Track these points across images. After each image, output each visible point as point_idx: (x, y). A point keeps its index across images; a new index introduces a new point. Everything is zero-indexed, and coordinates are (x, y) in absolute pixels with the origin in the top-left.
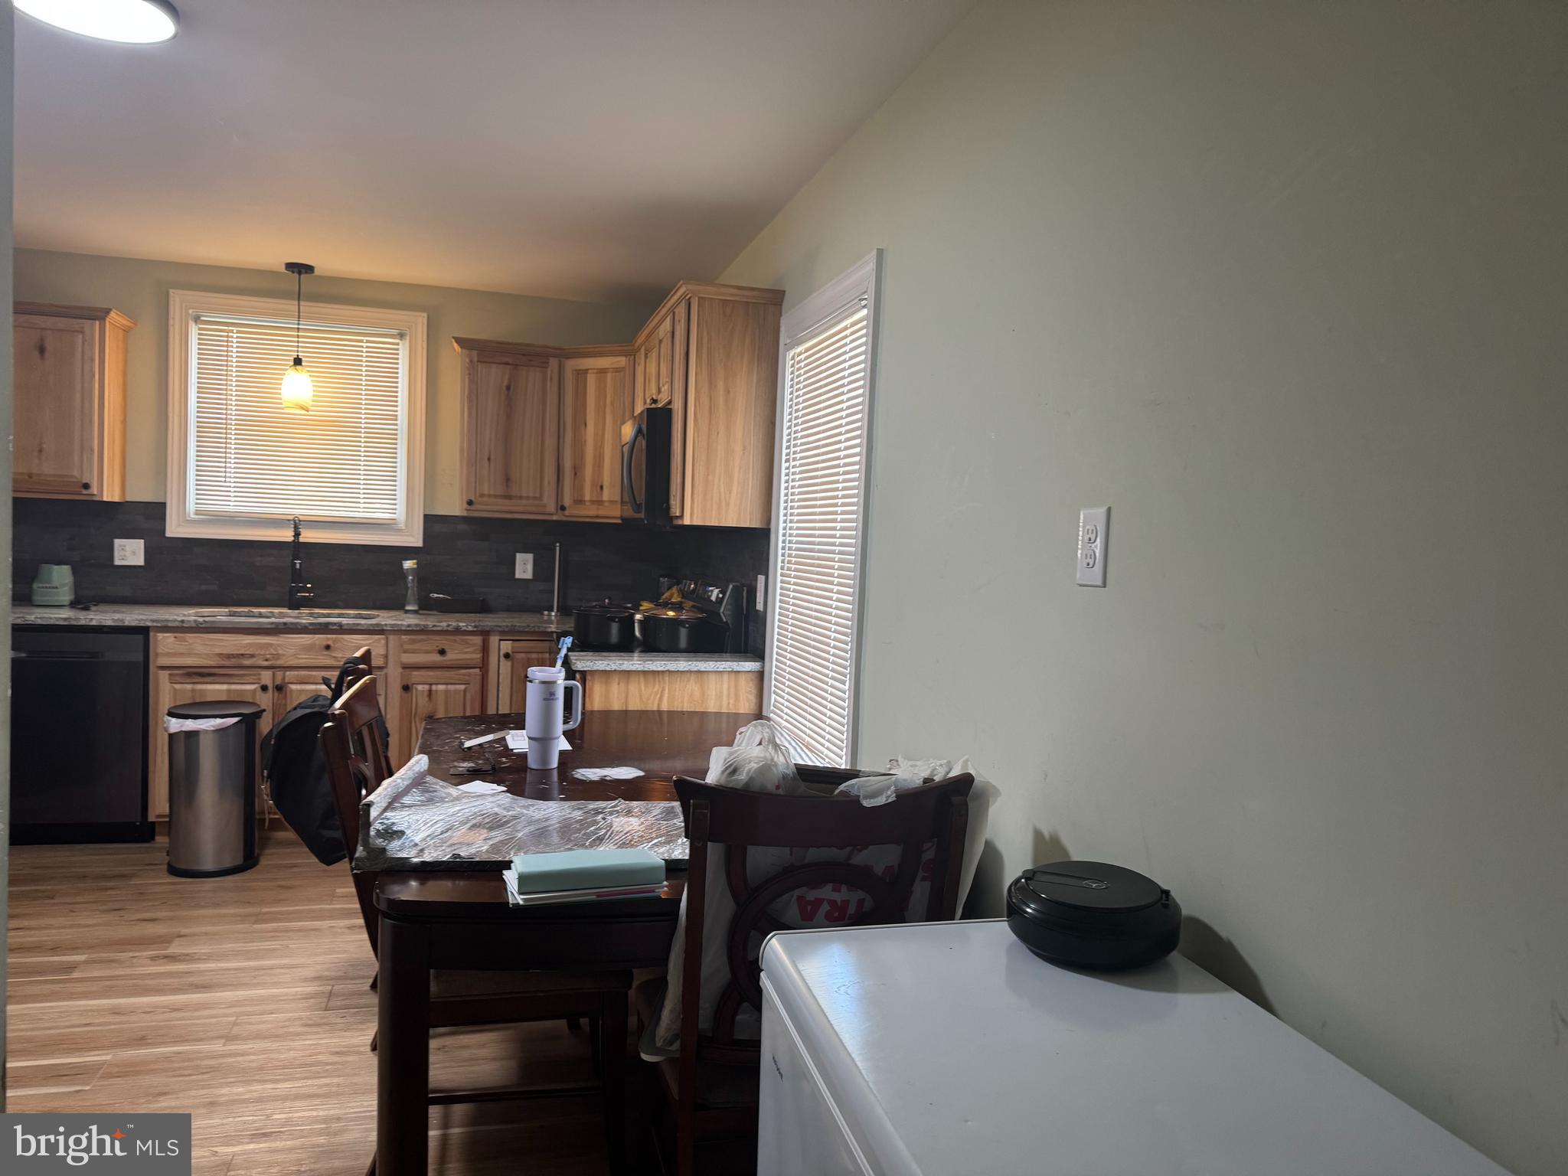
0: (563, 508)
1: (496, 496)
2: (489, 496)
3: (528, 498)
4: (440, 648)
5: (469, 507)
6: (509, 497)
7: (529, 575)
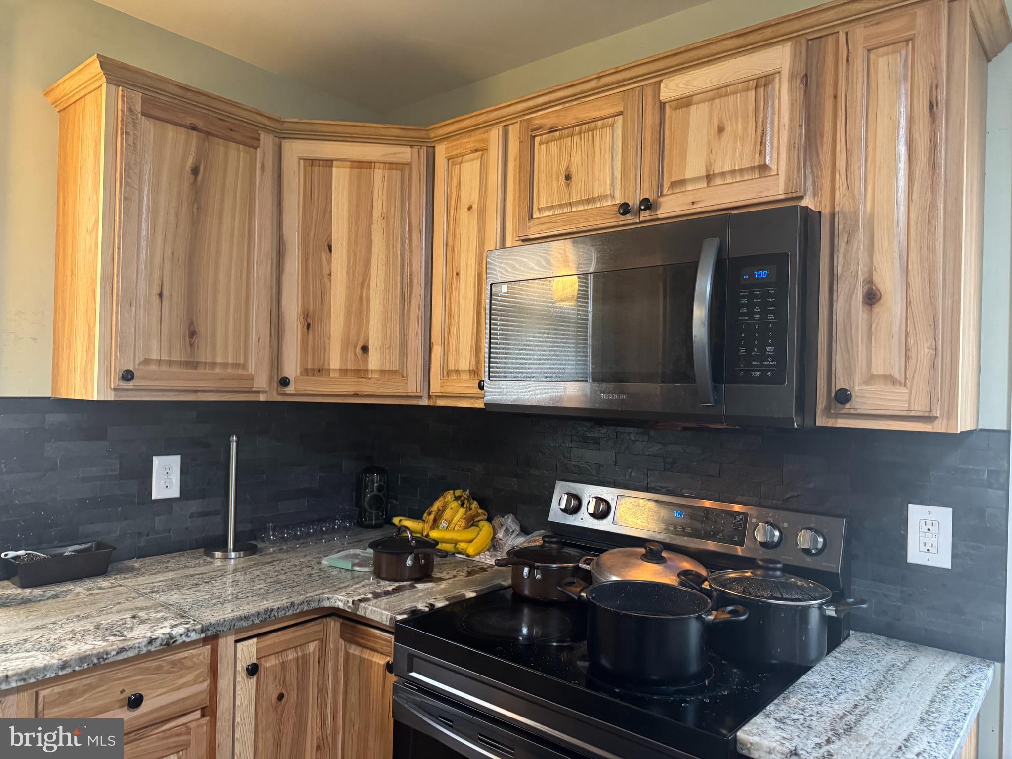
0: (284, 382)
1: (170, 363)
2: (159, 362)
3: (225, 365)
4: (129, 692)
5: (124, 385)
6: (192, 364)
7: (174, 492)
